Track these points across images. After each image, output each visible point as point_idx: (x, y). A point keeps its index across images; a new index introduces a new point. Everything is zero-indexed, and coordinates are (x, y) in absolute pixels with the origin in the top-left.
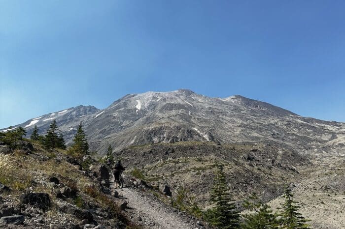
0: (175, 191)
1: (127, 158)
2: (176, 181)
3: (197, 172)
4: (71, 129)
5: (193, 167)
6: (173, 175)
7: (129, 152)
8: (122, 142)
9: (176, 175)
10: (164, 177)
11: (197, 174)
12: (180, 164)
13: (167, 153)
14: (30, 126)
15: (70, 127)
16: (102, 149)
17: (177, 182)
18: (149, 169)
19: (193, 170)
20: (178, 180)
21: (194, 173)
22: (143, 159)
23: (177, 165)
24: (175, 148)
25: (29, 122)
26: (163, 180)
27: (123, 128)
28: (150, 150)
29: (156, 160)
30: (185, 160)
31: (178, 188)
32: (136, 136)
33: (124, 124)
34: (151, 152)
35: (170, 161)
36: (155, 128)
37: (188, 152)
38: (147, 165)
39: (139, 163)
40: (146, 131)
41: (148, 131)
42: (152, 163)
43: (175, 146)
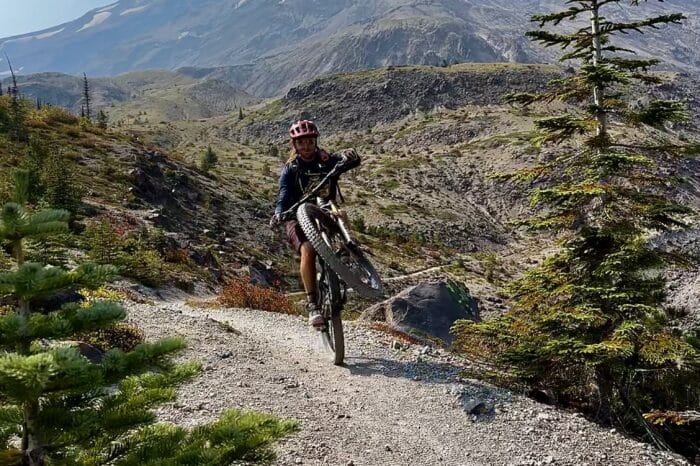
0: (470, 199)
1: (325, 104)
2: (469, 170)
3: (527, 145)
4: (184, 34)
5: (509, 130)
6: (457, 154)
7: (330, 90)
8: (303, 67)
9: (466, 153)
10: (431, 156)
11: (530, 151)
12: (473, 123)
13: (431, 93)
14: (91, 28)
15: (182, 31)
16: (257, 84)
17: (471, 173)
18: (387, 136)
19: (516, 140)
20: (472, 166)
21: (519, 149)
22: (369, 108)
23: (462, 125)
24: (453, 79)
25: (89, 16)
26: (433, 166)
27: (303, 33)
28: (385, 84)
29: (402, 113)
30: (486, 113)
31: (476, 188)
32: (335, 54)
33: (304, 25)
34: (386, 91)
35: (440, 115)
36: (383, 33)
37: (489, 90)
38: (378, 124)
39: (358, 119)
40: (363, 41)
41: (365, 39)
42: (391, 119)
43: (452, 75)
